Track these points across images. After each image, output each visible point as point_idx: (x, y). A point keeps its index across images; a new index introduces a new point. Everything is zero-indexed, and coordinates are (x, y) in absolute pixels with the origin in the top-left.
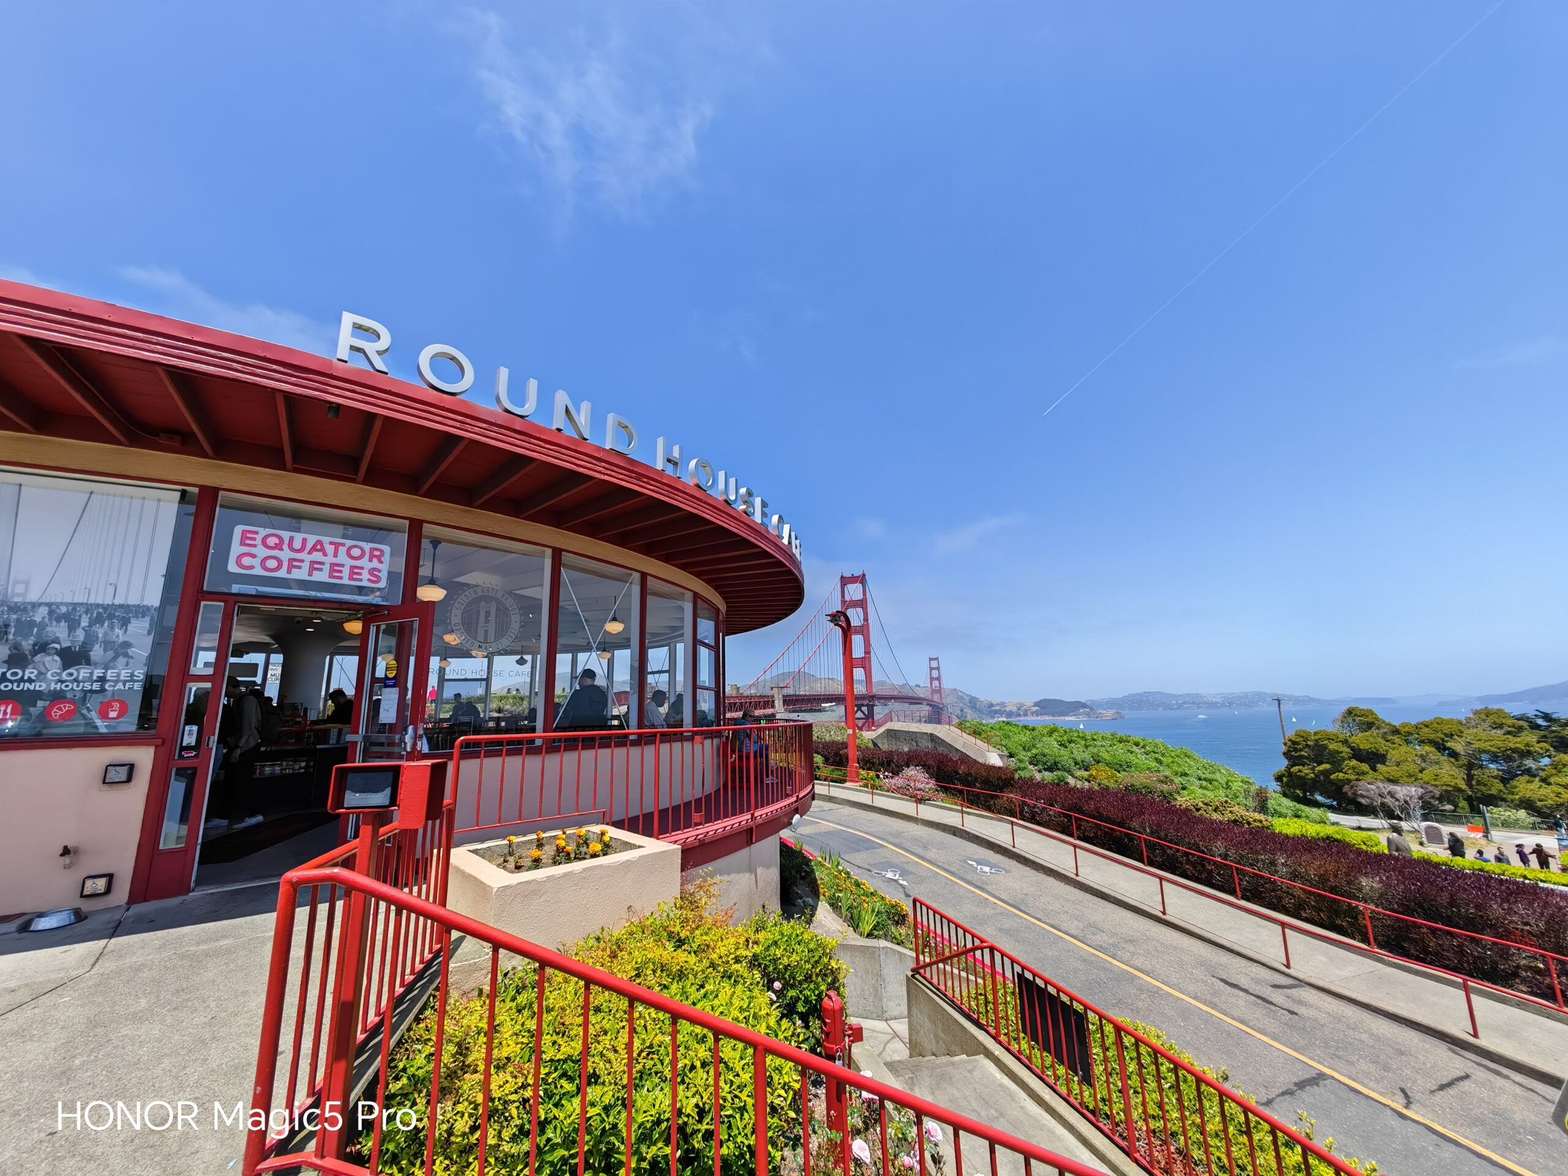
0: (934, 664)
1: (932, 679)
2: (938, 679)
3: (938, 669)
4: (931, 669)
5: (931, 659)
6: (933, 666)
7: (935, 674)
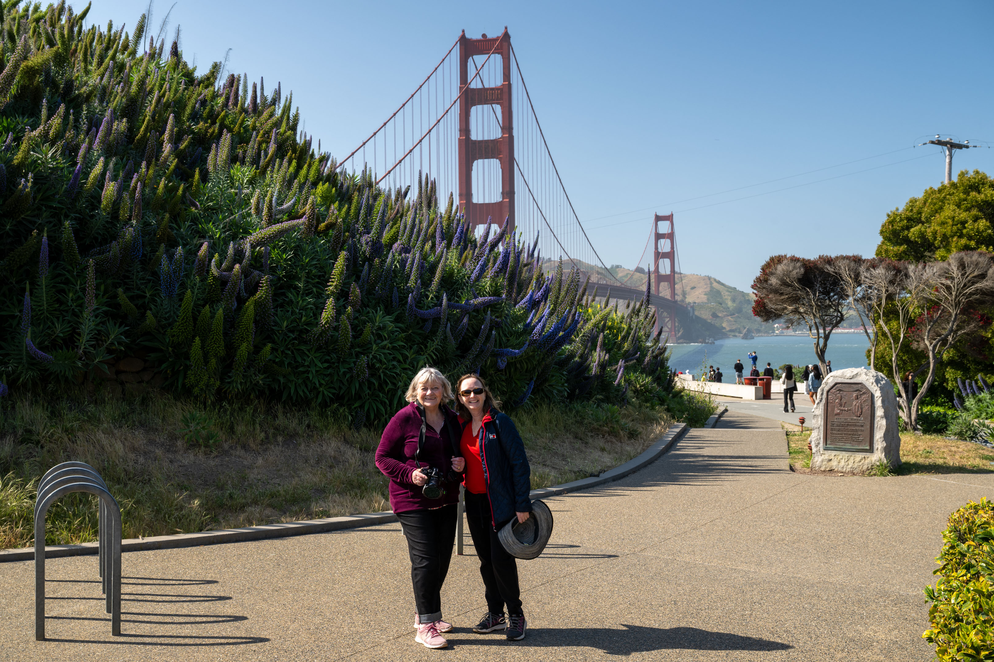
0: (664, 227)
1: (658, 255)
2: (671, 255)
3: (671, 236)
4: (659, 236)
5: (658, 218)
7: (665, 246)
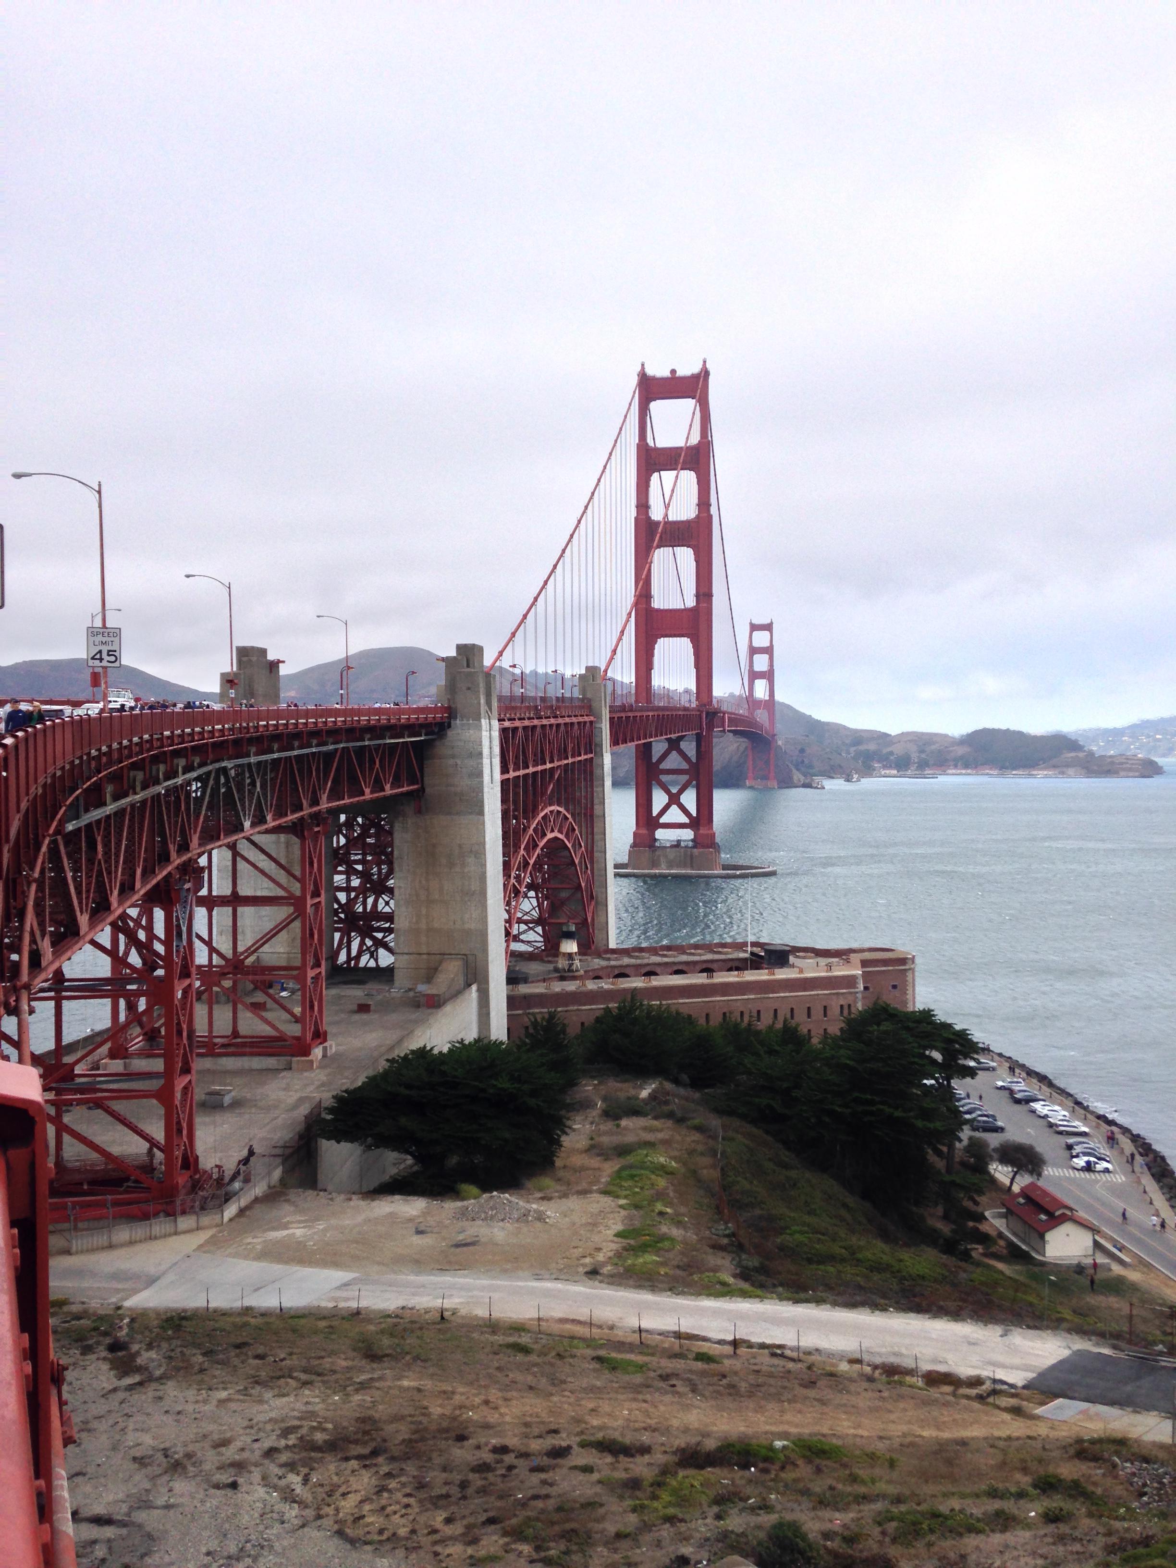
1: (754, 676)
2: (769, 676)
3: (769, 651)
4: (753, 651)
6: (756, 644)
